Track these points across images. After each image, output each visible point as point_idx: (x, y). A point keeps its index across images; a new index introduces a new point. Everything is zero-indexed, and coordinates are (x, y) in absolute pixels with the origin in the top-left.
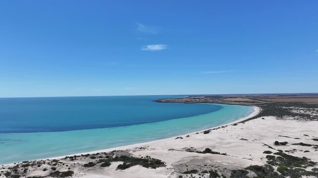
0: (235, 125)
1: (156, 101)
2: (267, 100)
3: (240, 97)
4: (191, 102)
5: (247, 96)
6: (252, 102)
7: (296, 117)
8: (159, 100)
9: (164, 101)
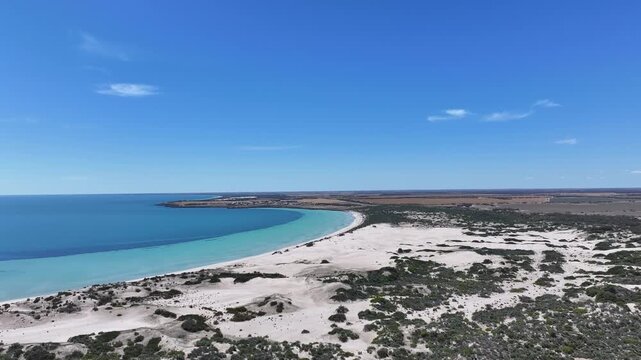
0: (342, 235)
1: (167, 205)
2: (367, 201)
3: (323, 197)
4: (241, 207)
5: (333, 195)
6: (347, 205)
7: (416, 224)
8: (171, 203)
9: (183, 204)
